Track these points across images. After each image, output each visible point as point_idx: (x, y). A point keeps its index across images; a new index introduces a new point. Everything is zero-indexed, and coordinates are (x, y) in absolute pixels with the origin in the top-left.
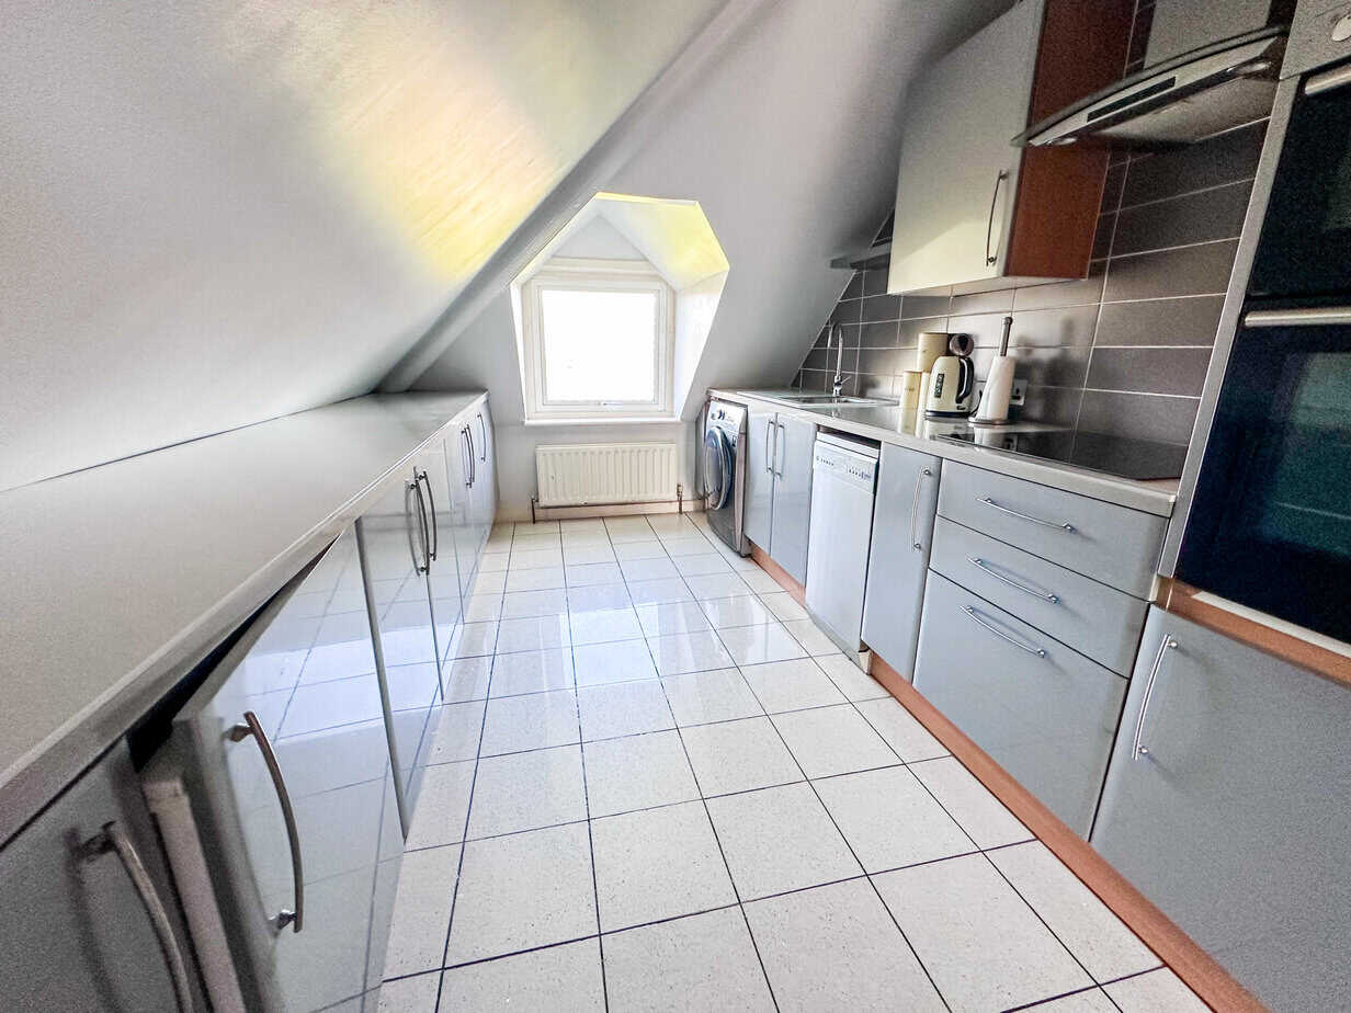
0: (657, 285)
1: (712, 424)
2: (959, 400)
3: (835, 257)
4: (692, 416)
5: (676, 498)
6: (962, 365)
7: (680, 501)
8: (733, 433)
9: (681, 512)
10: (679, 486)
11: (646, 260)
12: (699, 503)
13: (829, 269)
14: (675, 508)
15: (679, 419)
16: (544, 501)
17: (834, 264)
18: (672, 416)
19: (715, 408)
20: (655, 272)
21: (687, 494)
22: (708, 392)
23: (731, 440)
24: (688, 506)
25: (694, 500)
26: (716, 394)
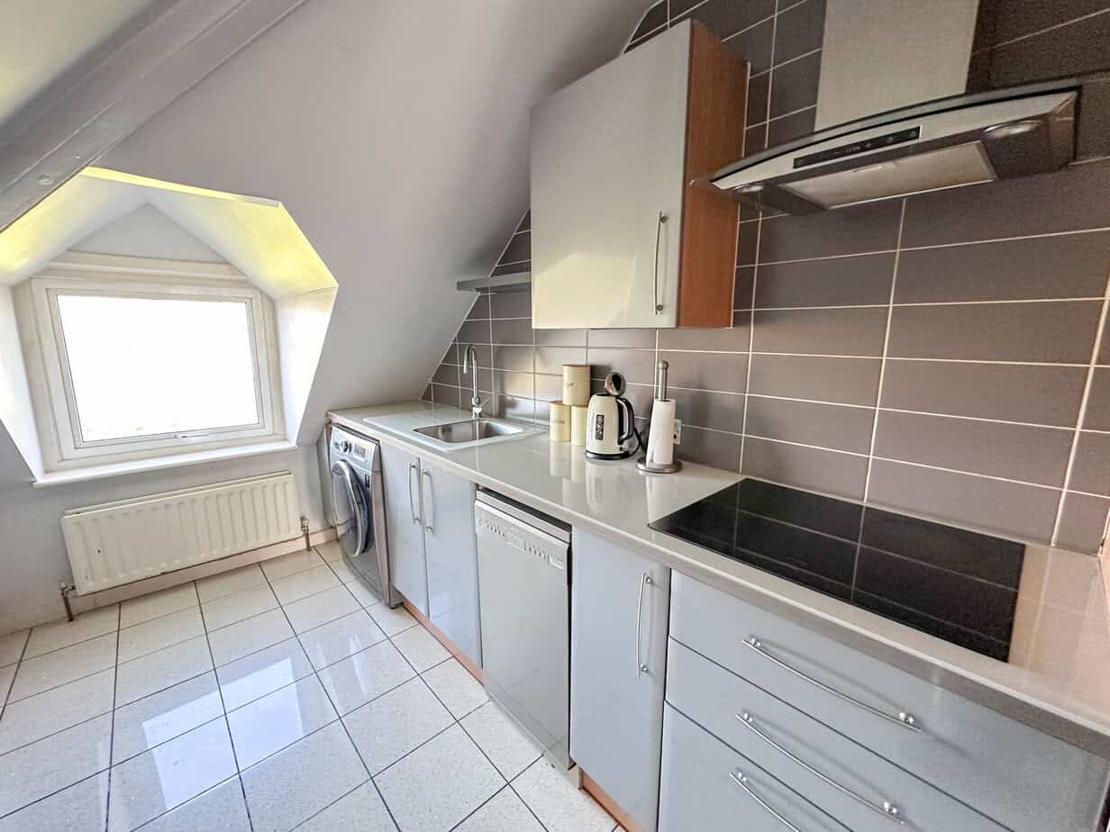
0: (248, 293)
1: (337, 457)
2: (620, 442)
3: (460, 280)
4: (311, 439)
5: (301, 533)
6: (619, 404)
7: (307, 536)
8: (365, 471)
9: (309, 548)
10: (303, 519)
11: (227, 263)
12: (330, 532)
13: (457, 292)
14: (302, 544)
15: (292, 444)
16: (85, 586)
17: (461, 286)
18: (285, 439)
19: (339, 436)
20: (242, 278)
21: (315, 525)
22: (327, 414)
23: (363, 478)
24: (318, 539)
25: (323, 530)
26: (337, 419)
